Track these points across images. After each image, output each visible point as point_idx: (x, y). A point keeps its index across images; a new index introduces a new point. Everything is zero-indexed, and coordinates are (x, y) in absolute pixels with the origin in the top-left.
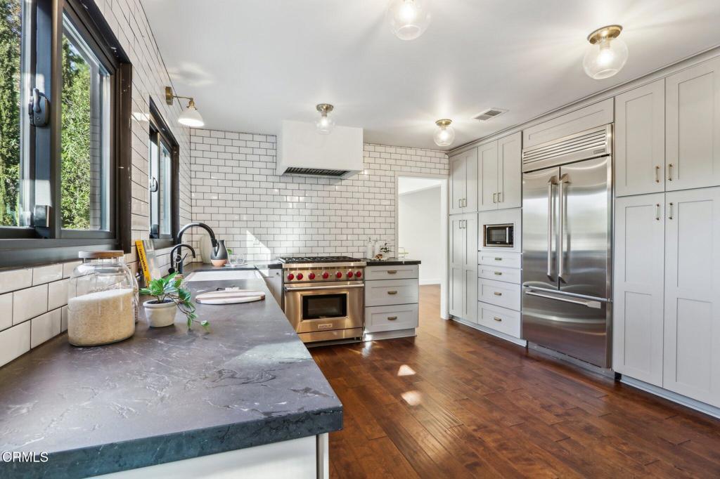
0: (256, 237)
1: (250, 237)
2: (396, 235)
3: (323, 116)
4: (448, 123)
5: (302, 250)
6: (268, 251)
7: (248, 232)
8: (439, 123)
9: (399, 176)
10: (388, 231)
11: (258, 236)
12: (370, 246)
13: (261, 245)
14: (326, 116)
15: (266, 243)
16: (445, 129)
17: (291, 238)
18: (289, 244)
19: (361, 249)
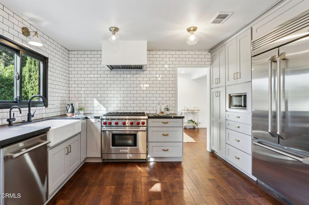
0: (99, 102)
1: (96, 102)
2: (176, 101)
3: (113, 34)
4: (195, 29)
5: (122, 109)
6: (104, 109)
7: (95, 99)
8: (189, 30)
9: (178, 67)
10: (171, 99)
11: (100, 101)
12: (158, 107)
13: (101, 106)
14: (115, 34)
15: (104, 105)
16: (193, 34)
17: (116, 102)
18: (115, 105)
19: (155, 109)
